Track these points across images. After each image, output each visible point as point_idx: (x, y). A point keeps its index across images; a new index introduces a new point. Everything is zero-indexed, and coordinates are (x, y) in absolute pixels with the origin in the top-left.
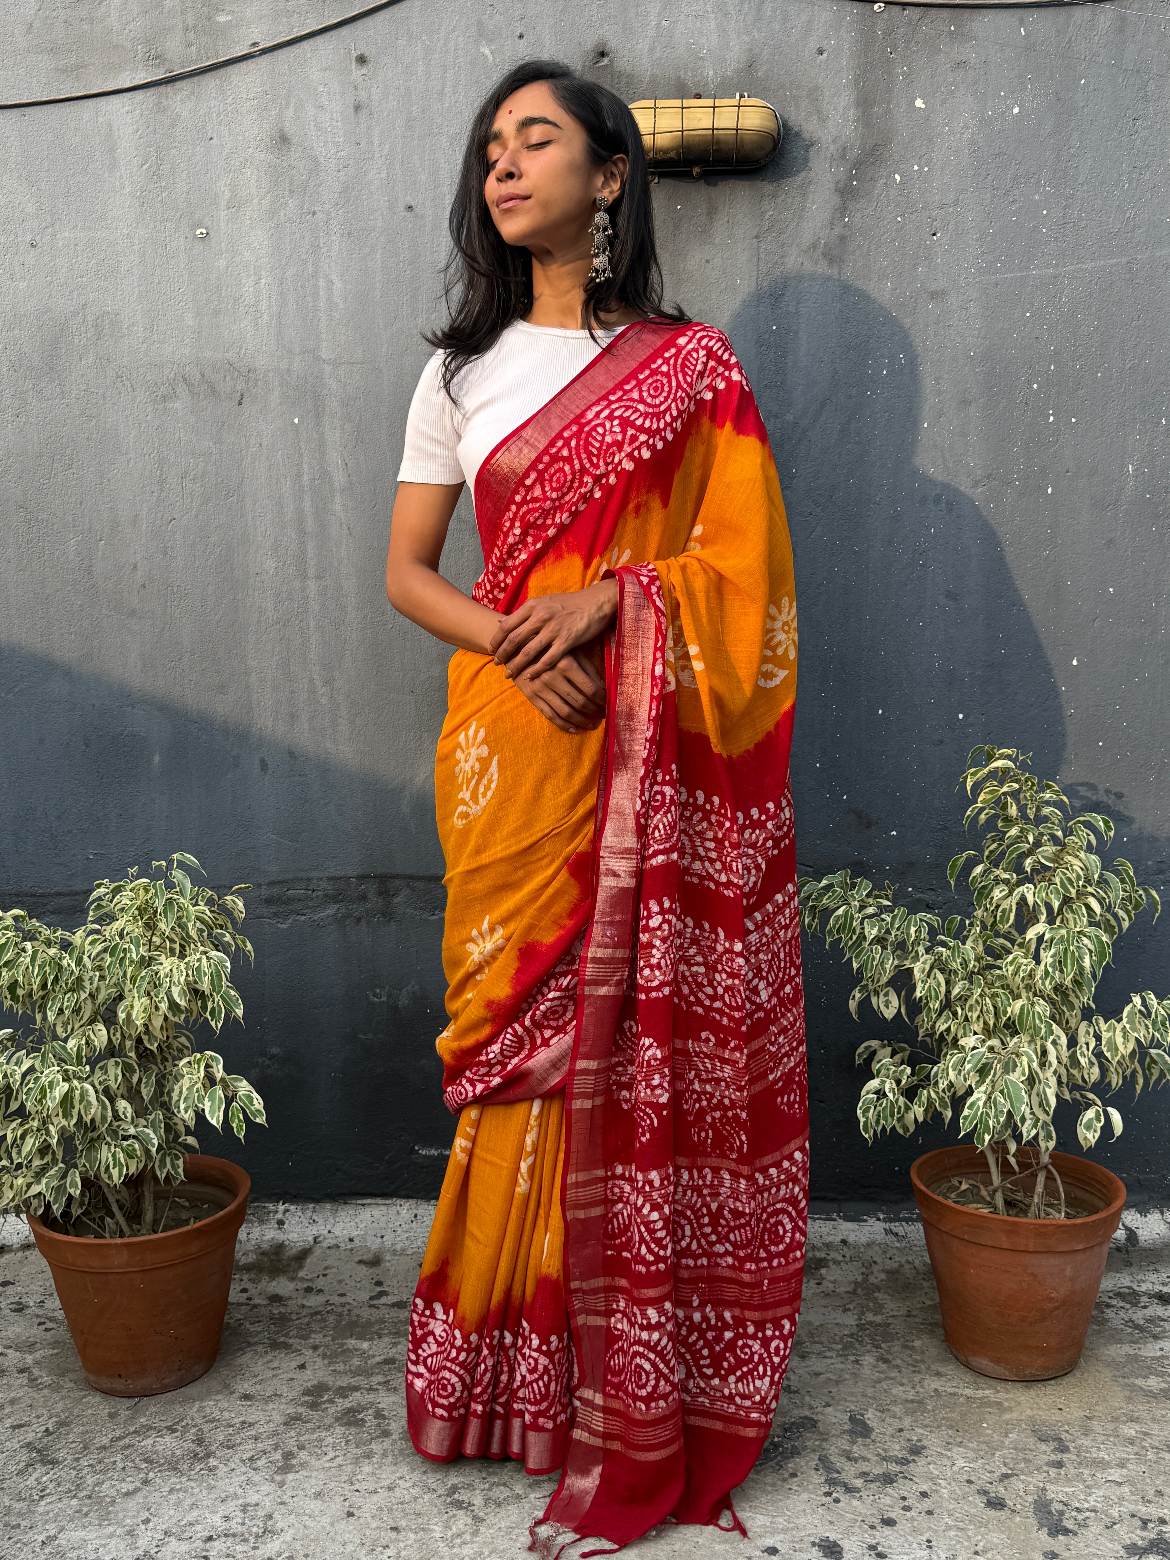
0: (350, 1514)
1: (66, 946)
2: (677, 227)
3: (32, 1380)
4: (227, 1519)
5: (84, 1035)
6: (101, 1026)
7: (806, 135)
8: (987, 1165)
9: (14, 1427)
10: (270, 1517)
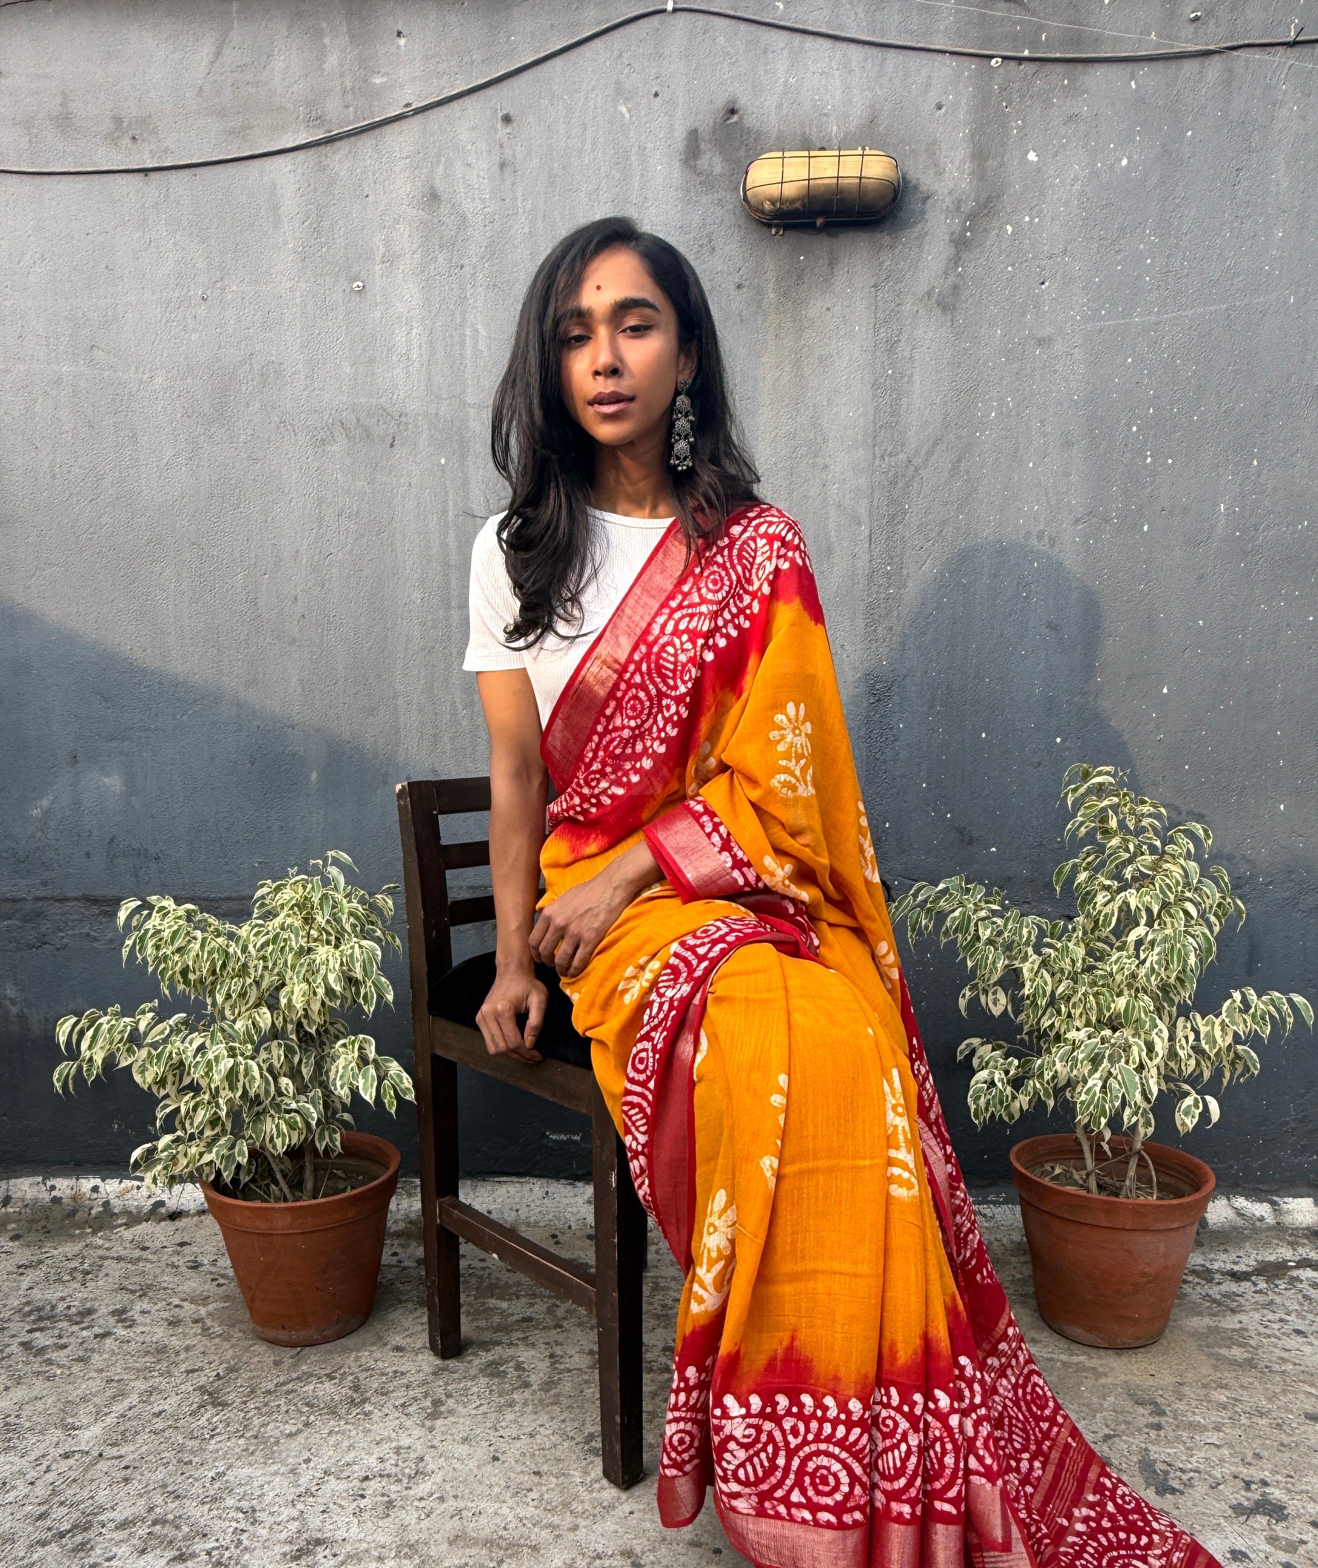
0: (495, 1459)
1: (231, 936)
2: (800, 277)
3: (205, 1329)
4: (382, 1460)
5: (250, 1017)
6: (265, 1010)
7: (923, 188)
8: (1081, 1152)
9: (188, 1372)
10: (422, 1459)
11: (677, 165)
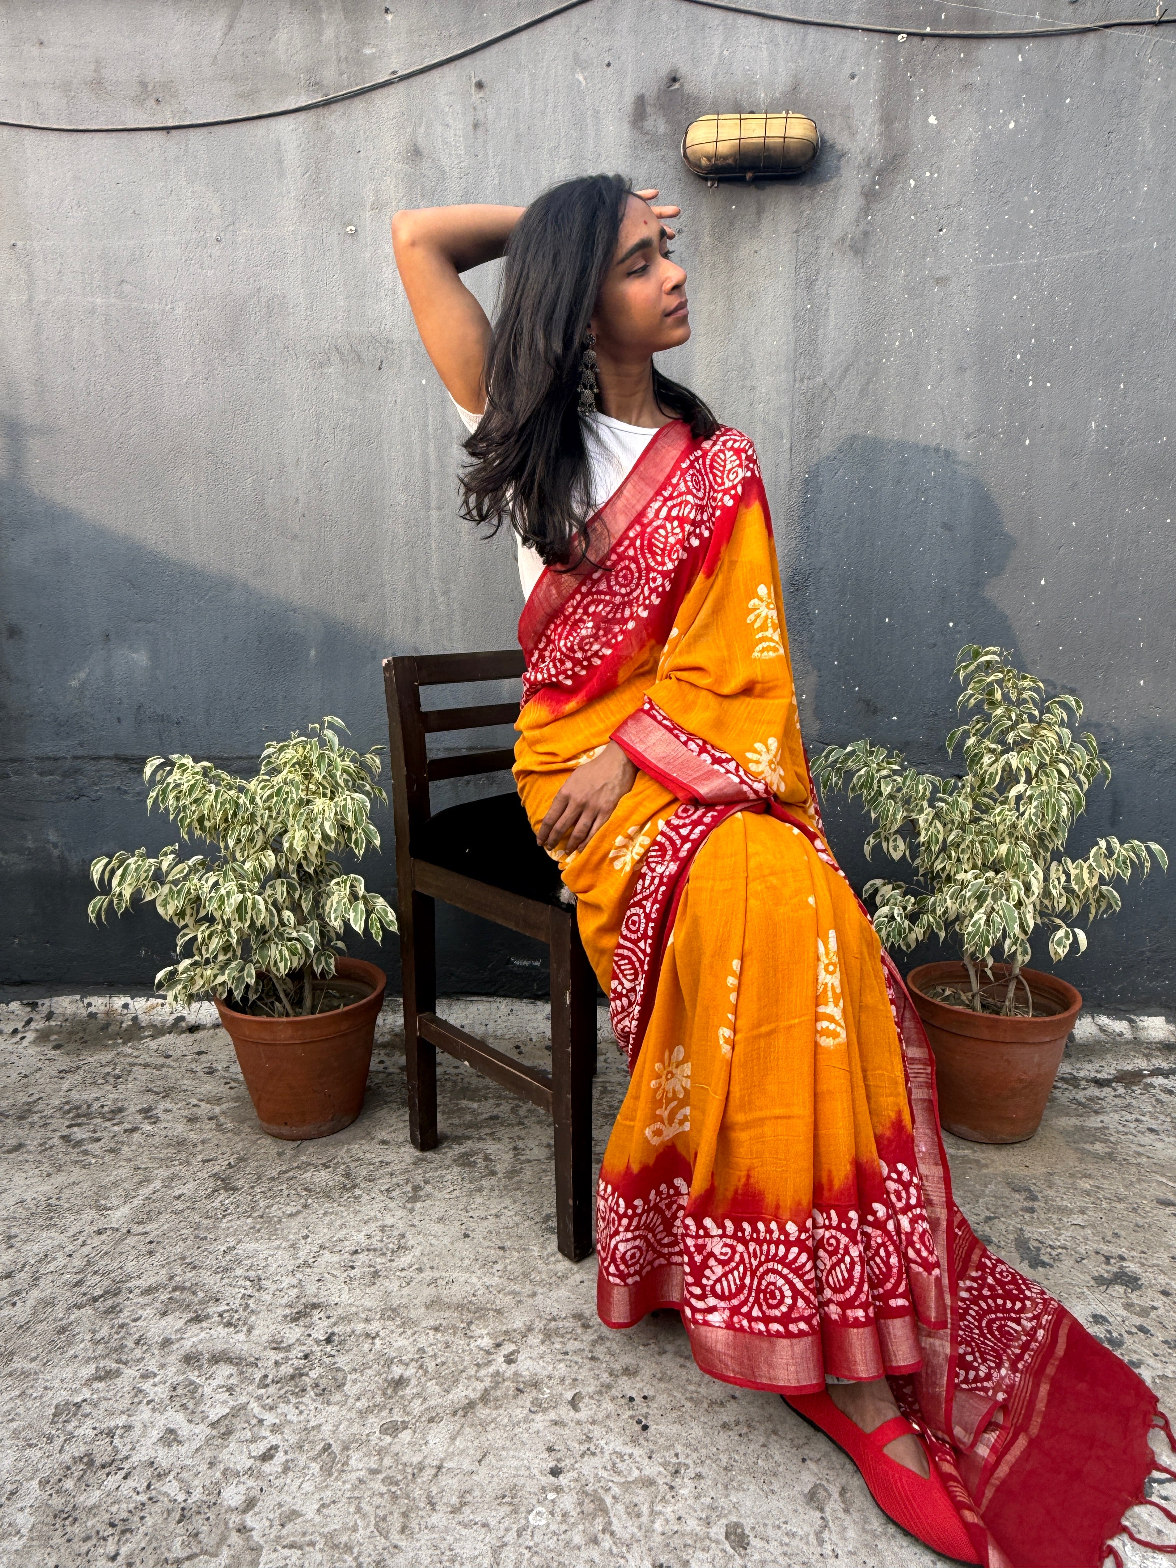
0: (466, 1236)
1: (241, 789)
2: (731, 224)
3: (219, 1125)
4: (369, 1237)
5: (257, 859)
6: (270, 852)
7: (839, 147)
8: (968, 976)
9: (204, 1161)
10: (403, 1236)
11: (626, 126)
